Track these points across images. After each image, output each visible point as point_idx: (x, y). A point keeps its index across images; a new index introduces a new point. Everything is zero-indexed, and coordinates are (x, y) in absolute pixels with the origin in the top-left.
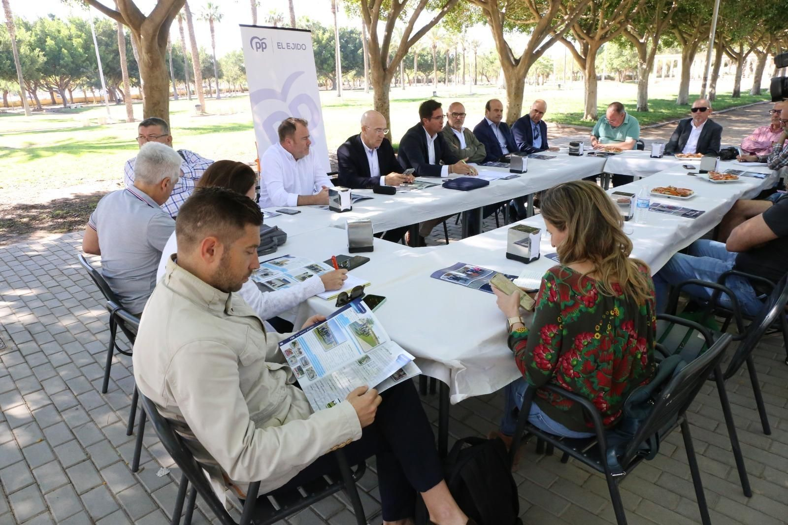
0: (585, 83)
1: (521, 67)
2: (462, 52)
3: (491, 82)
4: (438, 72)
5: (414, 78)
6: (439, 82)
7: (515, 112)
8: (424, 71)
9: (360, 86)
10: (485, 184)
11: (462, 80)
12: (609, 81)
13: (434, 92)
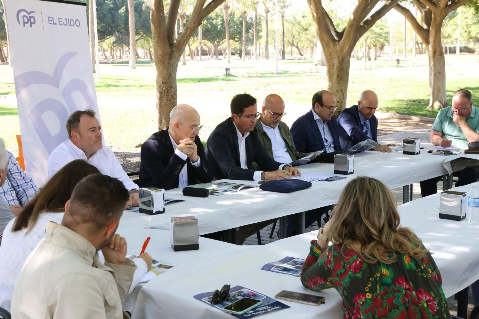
0: (429, 58)
1: (344, 43)
2: (265, 15)
3: (305, 55)
4: (231, 41)
5: (197, 48)
6: (233, 54)
7: (338, 100)
8: (212, 40)
9: (120, 58)
10: (307, 185)
11: (264, 53)
12: (467, 55)
13: (227, 70)
